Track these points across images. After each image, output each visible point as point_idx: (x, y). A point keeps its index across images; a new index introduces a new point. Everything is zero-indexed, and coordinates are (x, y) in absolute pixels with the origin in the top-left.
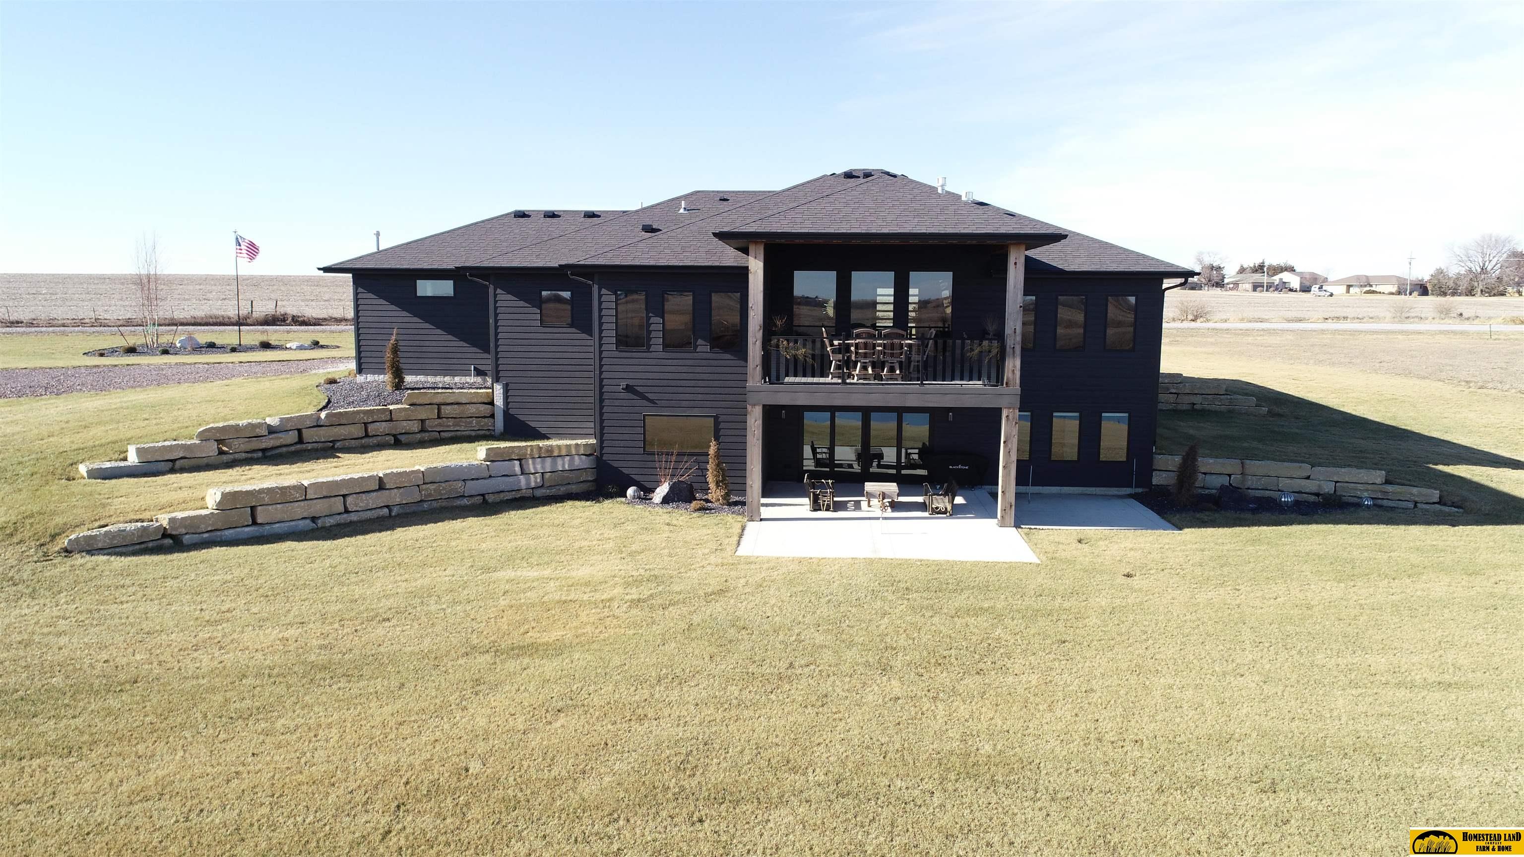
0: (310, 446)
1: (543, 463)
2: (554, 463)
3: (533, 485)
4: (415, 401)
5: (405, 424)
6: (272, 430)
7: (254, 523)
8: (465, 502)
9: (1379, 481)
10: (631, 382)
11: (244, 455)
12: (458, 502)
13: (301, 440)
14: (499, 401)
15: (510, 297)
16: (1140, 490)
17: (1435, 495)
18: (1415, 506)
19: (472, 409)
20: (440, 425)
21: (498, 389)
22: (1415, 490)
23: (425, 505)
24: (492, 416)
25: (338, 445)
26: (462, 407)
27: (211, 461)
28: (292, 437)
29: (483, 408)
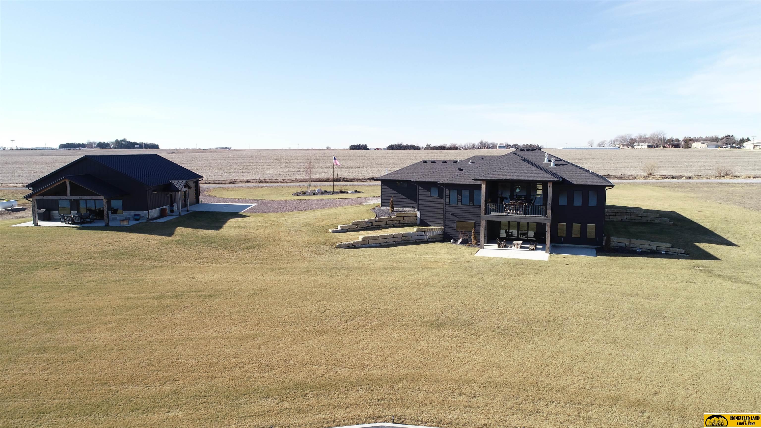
0: (374, 227)
1: (430, 233)
2: (433, 233)
3: (428, 238)
4: (398, 215)
5: (395, 221)
6: (366, 223)
7: (369, 244)
8: (411, 241)
9: (669, 247)
10: (453, 213)
11: (361, 228)
12: (410, 241)
13: (372, 225)
14: (419, 216)
15: (422, 189)
16: (599, 247)
17: (683, 251)
18: (678, 254)
19: (412, 218)
20: (404, 222)
21: (419, 213)
22: (677, 250)
23: (403, 242)
24: (417, 220)
25: (380, 226)
26: (409, 217)
27: (355, 229)
28: (370, 224)
29: (414, 217)
